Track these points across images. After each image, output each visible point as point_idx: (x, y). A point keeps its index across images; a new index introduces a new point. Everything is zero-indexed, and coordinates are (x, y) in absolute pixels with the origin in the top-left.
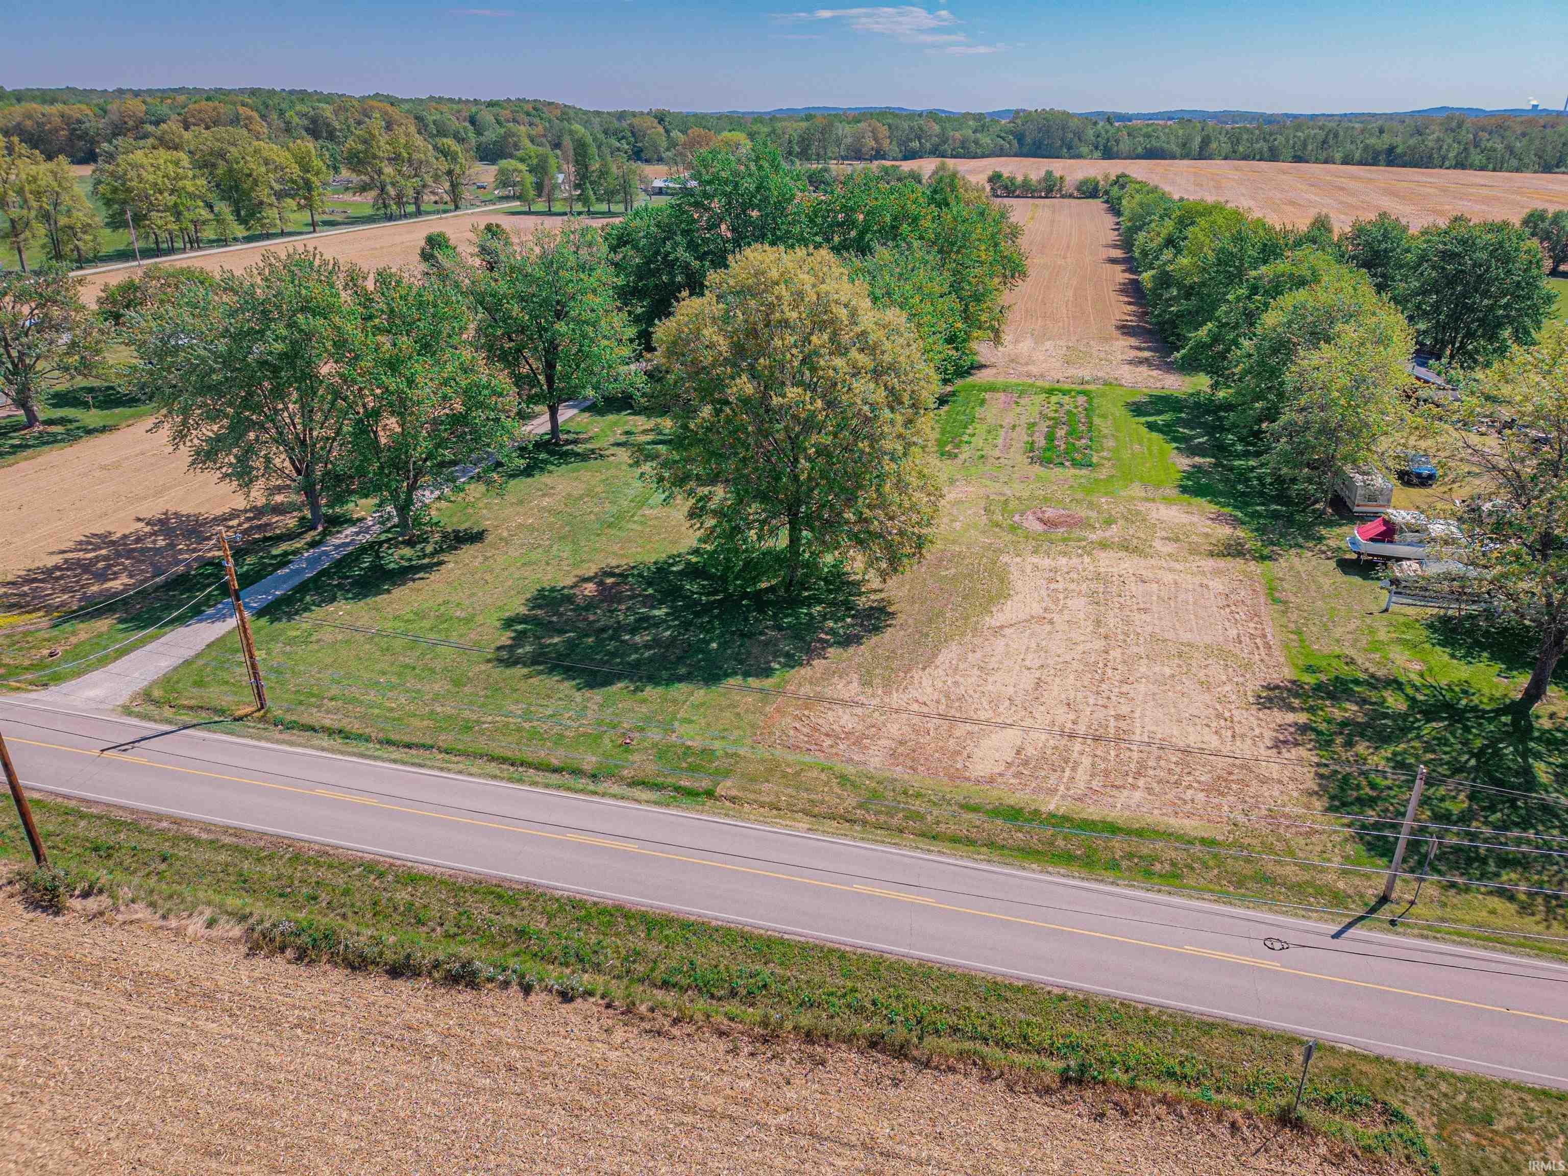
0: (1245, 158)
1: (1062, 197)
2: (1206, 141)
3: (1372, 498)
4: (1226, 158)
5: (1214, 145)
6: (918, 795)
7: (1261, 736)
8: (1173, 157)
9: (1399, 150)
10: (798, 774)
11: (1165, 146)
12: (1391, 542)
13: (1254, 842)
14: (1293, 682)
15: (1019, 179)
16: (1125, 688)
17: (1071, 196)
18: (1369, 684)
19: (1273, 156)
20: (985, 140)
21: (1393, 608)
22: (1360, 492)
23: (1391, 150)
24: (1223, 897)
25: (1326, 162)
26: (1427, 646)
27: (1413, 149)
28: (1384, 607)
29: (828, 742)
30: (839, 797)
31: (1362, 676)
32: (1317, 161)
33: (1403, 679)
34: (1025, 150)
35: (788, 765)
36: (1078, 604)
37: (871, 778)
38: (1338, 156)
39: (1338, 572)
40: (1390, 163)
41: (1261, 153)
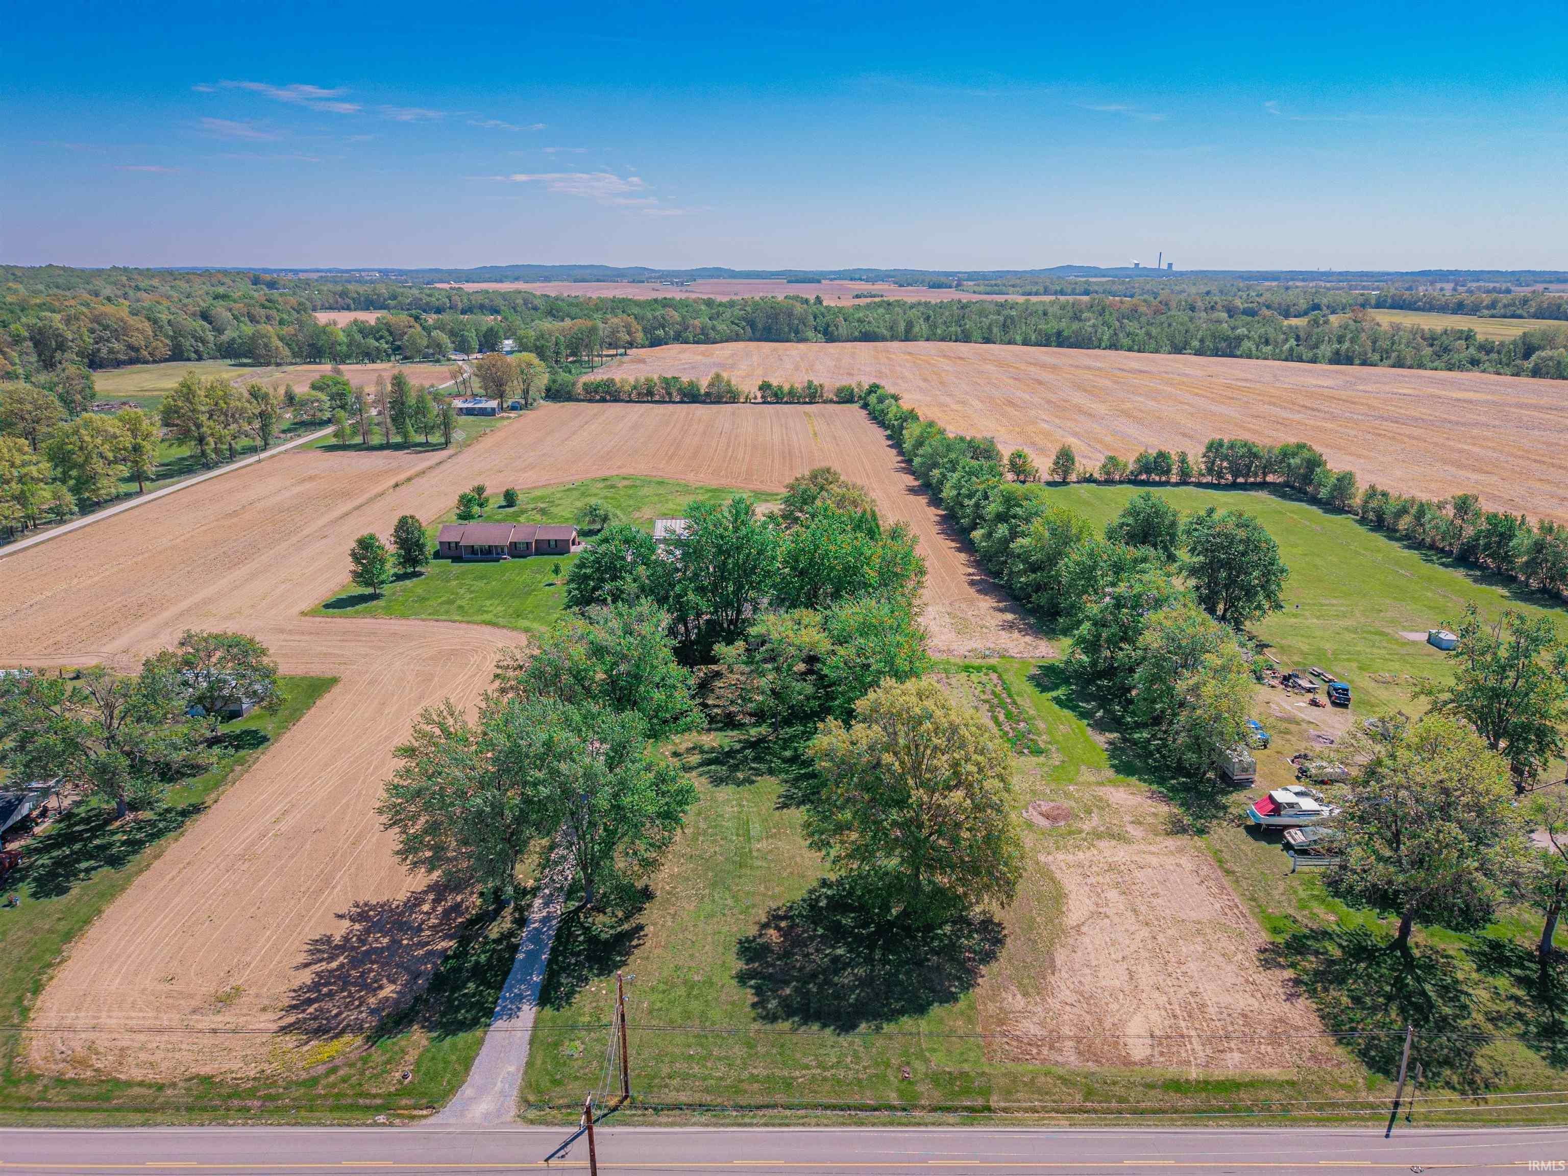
0: (943, 339)
1: (825, 402)
2: (910, 325)
3: (1245, 770)
4: (927, 340)
5: (916, 329)
6: (1114, 1083)
7: (1277, 994)
8: (884, 339)
9: (1066, 334)
10: (1032, 1080)
11: (876, 330)
12: (1279, 815)
13: (1314, 1078)
14: (1273, 943)
15: (786, 388)
16: (1184, 968)
17: (832, 401)
18: (1313, 937)
19: (966, 338)
20: (722, 327)
21: (1298, 869)
22: (1236, 766)
23: (1059, 334)
24: (1320, 1122)
25: (1009, 343)
26: (1330, 899)
27: (1076, 333)
28: (1292, 868)
29: (1035, 1051)
30: (1069, 1094)
31: (1307, 931)
32: (1002, 342)
33: (1329, 930)
34: (758, 335)
35: (1023, 1076)
36: (1113, 895)
37: (1078, 1075)
38: (1019, 338)
39: (1250, 839)
40: (1060, 345)
41: (956, 335)
